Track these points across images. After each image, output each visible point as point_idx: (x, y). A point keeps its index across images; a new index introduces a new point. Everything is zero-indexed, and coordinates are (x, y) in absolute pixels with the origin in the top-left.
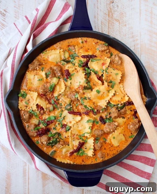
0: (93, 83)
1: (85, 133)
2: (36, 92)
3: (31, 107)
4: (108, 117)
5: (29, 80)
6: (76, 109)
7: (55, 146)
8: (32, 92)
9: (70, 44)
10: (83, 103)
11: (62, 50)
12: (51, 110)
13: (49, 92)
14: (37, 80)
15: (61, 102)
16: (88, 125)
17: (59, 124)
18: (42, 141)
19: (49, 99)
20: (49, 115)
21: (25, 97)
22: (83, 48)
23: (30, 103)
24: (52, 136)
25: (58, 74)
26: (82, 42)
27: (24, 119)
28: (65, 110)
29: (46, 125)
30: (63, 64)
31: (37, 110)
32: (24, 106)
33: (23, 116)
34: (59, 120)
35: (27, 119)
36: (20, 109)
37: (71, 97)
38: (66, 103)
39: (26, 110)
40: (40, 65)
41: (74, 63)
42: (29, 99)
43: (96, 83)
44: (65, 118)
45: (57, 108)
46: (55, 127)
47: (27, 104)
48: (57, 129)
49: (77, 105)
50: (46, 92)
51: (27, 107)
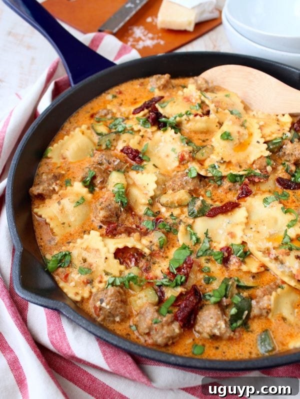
0: (199, 139)
1: (286, 231)
2: (92, 232)
3: (105, 271)
4: (293, 168)
5: (51, 219)
6: (215, 202)
7: (255, 317)
8: (79, 241)
9: (92, 112)
10: (220, 174)
11: (84, 127)
12: (162, 243)
13: (122, 209)
14: (74, 207)
15: (169, 214)
16: (274, 208)
17: (208, 260)
18: (210, 333)
19: (134, 226)
20: (167, 257)
21: (71, 262)
22: (123, 103)
23: (94, 265)
24: (224, 294)
25: (114, 161)
26: (115, 97)
27: (110, 312)
28: (193, 220)
29: (181, 278)
30: (107, 146)
31: (127, 268)
32: (82, 284)
33: (101, 308)
34: (202, 251)
35: (117, 308)
36: (78, 298)
37: (181, 184)
38: (181, 205)
39: (94, 290)
40: (56, 177)
41: (128, 128)
42: (83, 259)
43: (204, 135)
44: (209, 235)
45: (171, 229)
46: (207, 276)
47: (86, 273)
48: (214, 275)
49: (211, 193)
50: (116, 215)
51: (93, 283)
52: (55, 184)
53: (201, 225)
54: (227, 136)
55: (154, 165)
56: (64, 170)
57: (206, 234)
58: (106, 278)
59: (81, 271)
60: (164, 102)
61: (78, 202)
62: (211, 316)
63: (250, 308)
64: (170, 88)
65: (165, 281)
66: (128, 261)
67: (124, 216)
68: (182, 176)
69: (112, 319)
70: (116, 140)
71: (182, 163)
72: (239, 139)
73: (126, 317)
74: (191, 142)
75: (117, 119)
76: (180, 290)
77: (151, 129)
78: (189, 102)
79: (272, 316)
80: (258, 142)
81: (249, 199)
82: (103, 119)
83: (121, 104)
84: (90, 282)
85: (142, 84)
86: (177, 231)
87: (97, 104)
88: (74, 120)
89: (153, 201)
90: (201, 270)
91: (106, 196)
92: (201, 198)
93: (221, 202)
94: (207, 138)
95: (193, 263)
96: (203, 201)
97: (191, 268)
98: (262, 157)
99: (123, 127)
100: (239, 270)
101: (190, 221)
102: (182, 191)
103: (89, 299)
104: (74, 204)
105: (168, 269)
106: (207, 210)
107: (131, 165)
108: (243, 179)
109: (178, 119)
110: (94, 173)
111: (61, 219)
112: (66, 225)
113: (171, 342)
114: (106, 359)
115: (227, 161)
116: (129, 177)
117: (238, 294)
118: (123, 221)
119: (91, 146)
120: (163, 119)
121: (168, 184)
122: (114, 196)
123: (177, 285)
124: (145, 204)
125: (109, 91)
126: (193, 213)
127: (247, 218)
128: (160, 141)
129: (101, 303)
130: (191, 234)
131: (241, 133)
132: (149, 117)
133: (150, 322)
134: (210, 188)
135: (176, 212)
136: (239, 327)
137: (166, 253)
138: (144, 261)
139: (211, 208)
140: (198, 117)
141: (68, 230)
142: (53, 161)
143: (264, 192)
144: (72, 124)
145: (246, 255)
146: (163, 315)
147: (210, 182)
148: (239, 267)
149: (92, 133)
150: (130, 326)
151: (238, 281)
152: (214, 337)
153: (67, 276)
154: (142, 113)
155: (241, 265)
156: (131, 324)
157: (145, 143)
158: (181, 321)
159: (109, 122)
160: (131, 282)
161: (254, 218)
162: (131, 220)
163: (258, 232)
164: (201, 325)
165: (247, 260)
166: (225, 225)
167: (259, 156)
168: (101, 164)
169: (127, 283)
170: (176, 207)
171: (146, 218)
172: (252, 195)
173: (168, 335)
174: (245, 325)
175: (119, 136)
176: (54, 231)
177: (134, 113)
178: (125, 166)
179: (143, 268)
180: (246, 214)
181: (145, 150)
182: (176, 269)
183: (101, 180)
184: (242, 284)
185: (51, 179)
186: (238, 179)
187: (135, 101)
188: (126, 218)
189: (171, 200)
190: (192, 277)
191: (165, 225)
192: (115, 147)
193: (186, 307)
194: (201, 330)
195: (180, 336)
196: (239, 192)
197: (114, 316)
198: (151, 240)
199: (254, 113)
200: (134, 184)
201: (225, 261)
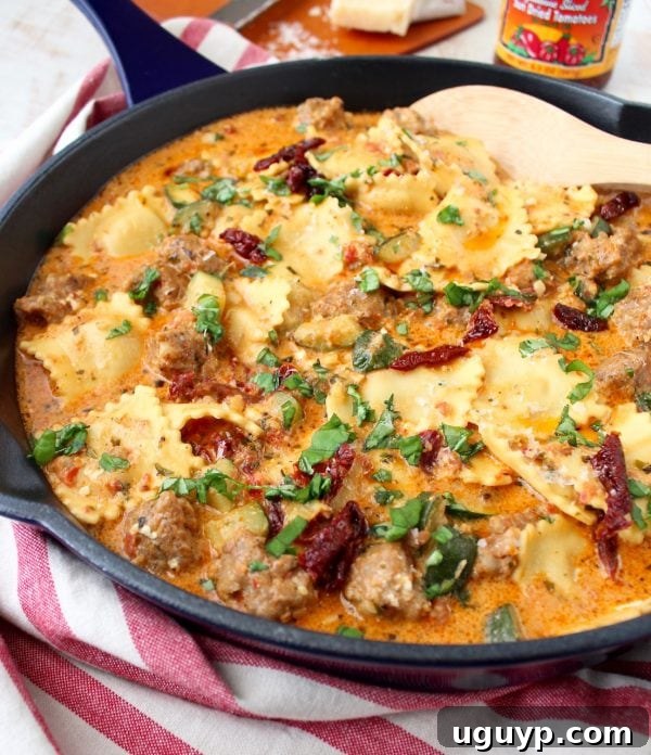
0: (393, 226)
1: (567, 409)
2: (141, 388)
3: (157, 466)
4: (592, 288)
5: (55, 361)
6: (416, 344)
7: (483, 575)
8: (110, 406)
9: (168, 165)
10: (427, 287)
11: (147, 190)
12: (289, 416)
13: (210, 348)
14: (108, 339)
15: (311, 363)
16: (544, 361)
17: (389, 458)
18: (377, 600)
19: (233, 384)
20: (298, 446)
21: (86, 445)
22: (238, 151)
23: (136, 453)
24: (415, 521)
25: (202, 254)
26: (220, 138)
27: (158, 547)
28: (362, 376)
29: (323, 481)
30: (192, 227)
31: (206, 463)
32: (105, 491)
33: (139, 539)
34: (376, 437)
35: (174, 538)
36: (92, 518)
37: (344, 304)
38: (338, 346)
39: (130, 505)
40: (76, 283)
41: (242, 195)
42: (112, 441)
43: (404, 218)
44: (396, 406)
45: (312, 391)
46: (382, 489)
47: (116, 468)
48: (399, 488)
49: (407, 329)
50: (197, 359)
51: (131, 490)
52: (71, 295)
53: (380, 387)
54: (452, 217)
55: (290, 269)
56: (96, 272)
57: (389, 403)
58: (158, 482)
59: (105, 463)
60: (323, 152)
61: (116, 330)
62: (383, 563)
63: (473, 556)
64: (341, 129)
65: (286, 489)
66: (212, 451)
67: (212, 362)
68: (348, 288)
69: (161, 563)
70: (213, 216)
71: (351, 267)
72: (477, 225)
73: (193, 561)
74: (375, 230)
75: (220, 180)
76: (317, 507)
77: (289, 199)
78: (377, 153)
79: (523, 575)
80: (519, 232)
81: (488, 342)
82: (191, 179)
83: (232, 153)
84: (122, 488)
85: (280, 118)
86: (324, 395)
87: (183, 151)
88: (130, 179)
89: (279, 336)
90: (371, 477)
91: (177, 319)
92: (383, 331)
93: (429, 345)
94: (410, 224)
95: (352, 458)
96: (387, 338)
97: (348, 467)
98: (523, 261)
99: (230, 192)
100: (456, 480)
101: (357, 378)
102: (344, 317)
103: (115, 522)
104: (107, 334)
105: (297, 465)
106: (395, 356)
107: (240, 266)
108: (480, 299)
109: (349, 181)
110: (157, 274)
111: (76, 364)
112: (85, 376)
113: (287, 615)
114: (137, 639)
115: (448, 264)
116: (233, 289)
117: (450, 526)
118: (210, 372)
119: (159, 228)
120: (318, 180)
121: (314, 306)
122: (195, 320)
123: (311, 498)
124: (260, 342)
125: (211, 127)
126: (364, 360)
127: (483, 379)
128: (308, 223)
129: (141, 526)
130: (356, 405)
131: (483, 214)
132: (287, 178)
133: (244, 568)
134: (407, 318)
135: (328, 359)
136: (445, 593)
137: (297, 439)
138: (246, 449)
139: (404, 352)
140: (392, 176)
141: (89, 385)
142: (75, 253)
143: (524, 333)
144: (123, 186)
145: (473, 451)
146: (273, 555)
147: (406, 305)
148: (455, 472)
149: (163, 205)
150: (202, 582)
151: (452, 500)
152: (386, 612)
153: (74, 473)
154: (274, 168)
155: (460, 469)
156: (204, 575)
157: (275, 225)
158: (314, 569)
159: (204, 184)
160: (212, 490)
161: (498, 380)
162: (228, 371)
163: (505, 408)
164: (359, 583)
165: (475, 461)
166: (431, 387)
167: (519, 259)
168: (174, 260)
169: (202, 491)
170: (327, 350)
171: (261, 368)
172: (496, 335)
173: (282, 597)
174: (460, 592)
175: (221, 209)
176: (59, 384)
177: (257, 169)
178: (227, 267)
179: (242, 465)
180: (480, 370)
181: (273, 238)
182: (314, 466)
183: (172, 289)
184: (458, 506)
185: (63, 285)
186: (468, 298)
187: (263, 148)
188: (218, 368)
189: (319, 332)
190: (349, 487)
191: (299, 382)
192: (210, 231)
193: (326, 539)
194: (358, 596)
195: (310, 604)
196: (470, 327)
197: (166, 556)
198: (267, 410)
199: (518, 183)
200: (243, 304)
201: (426, 460)
